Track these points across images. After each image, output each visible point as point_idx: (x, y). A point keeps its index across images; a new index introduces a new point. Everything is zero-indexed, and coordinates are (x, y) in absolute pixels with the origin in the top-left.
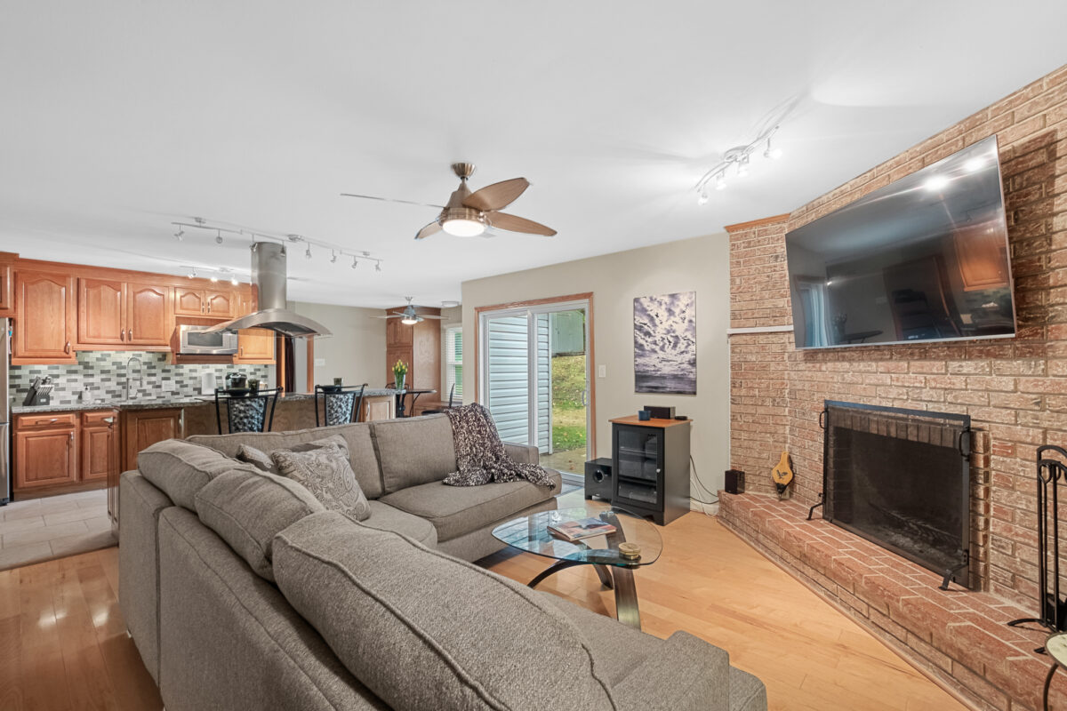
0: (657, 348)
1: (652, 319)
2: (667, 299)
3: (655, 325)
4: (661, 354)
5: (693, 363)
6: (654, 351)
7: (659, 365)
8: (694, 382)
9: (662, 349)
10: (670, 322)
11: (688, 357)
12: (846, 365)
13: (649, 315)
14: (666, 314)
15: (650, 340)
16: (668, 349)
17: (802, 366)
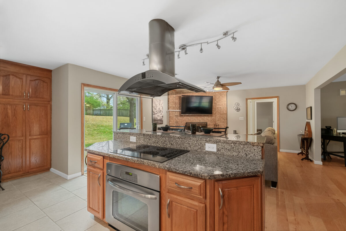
0: (157, 113)
1: (156, 106)
2: (159, 101)
3: (157, 107)
4: (158, 114)
5: (163, 117)
6: (156, 113)
7: (157, 117)
8: (162, 121)
9: (158, 113)
10: (159, 107)
11: (162, 115)
12: (189, 117)
13: (156, 104)
14: (159, 104)
15: (156, 110)
16: (159, 113)
17: (179, 117)
